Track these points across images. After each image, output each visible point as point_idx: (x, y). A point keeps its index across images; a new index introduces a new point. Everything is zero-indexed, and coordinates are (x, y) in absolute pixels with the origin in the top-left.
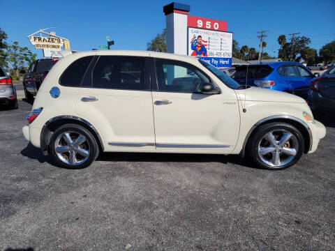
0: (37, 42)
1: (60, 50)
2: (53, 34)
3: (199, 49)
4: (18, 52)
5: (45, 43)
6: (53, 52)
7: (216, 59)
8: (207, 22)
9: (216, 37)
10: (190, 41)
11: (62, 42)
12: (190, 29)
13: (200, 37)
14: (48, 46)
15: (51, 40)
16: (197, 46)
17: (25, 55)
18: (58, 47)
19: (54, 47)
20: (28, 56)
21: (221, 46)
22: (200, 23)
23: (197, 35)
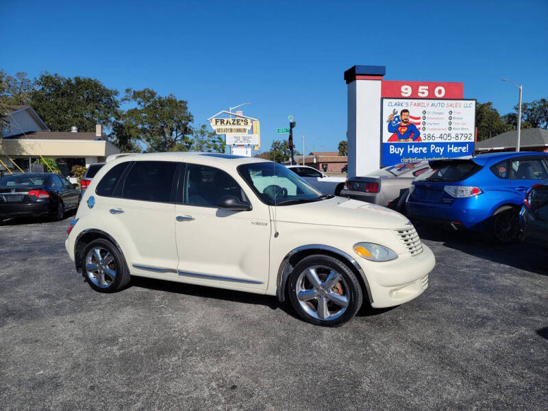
0: (219, 126)
1: (246, 134)
2: (240, 113)
3: (404, 130)
4: (206, 138)
5: (228, 127)
6: (238, 138)
7: (437, 144)
8: (421, 88)
9: (439, 109)
10: (386, 118)
11: (250, 124)
12: (384, 100)
13: (406, 111)
14: (231, 130)
15: (236, 122)
16: (400, 125)
17: (214, 141)
18: (245, 130)
19: (239, 130)
20: (217, 143)
21: (450, 124)
22: (406, 90)
23: (399, 109)
